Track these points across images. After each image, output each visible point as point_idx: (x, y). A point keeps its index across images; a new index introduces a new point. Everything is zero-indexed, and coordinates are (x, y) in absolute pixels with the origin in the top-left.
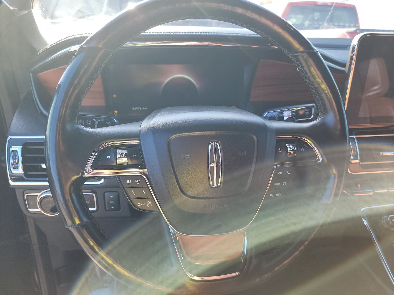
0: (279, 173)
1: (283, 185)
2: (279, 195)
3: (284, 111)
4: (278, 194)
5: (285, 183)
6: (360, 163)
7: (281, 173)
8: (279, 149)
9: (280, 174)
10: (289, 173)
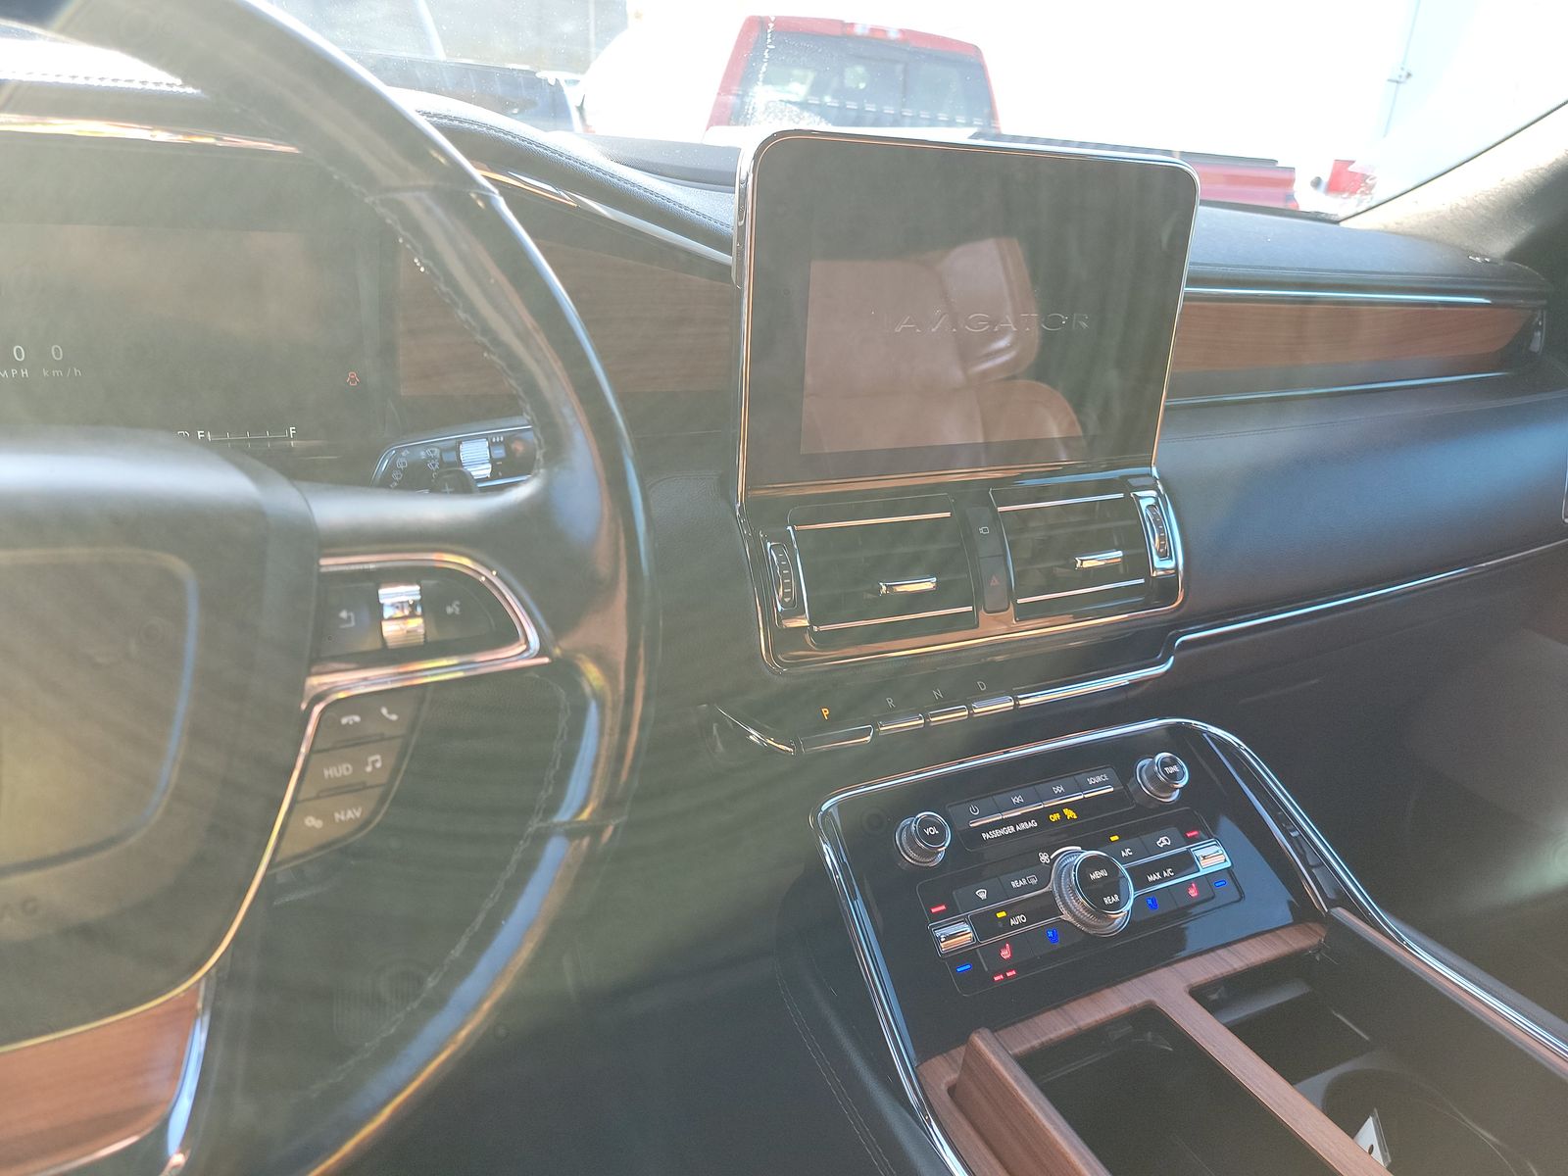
0: (344, 721)
1: (369, 769)
2: (352, 816)
3: (460, 443)
4: (345, 815)
5: (377, 761)
6: (815, 628)
7: (357, 719)
8: (344, 614)
9: (351, 723)
10: (394, 717)
